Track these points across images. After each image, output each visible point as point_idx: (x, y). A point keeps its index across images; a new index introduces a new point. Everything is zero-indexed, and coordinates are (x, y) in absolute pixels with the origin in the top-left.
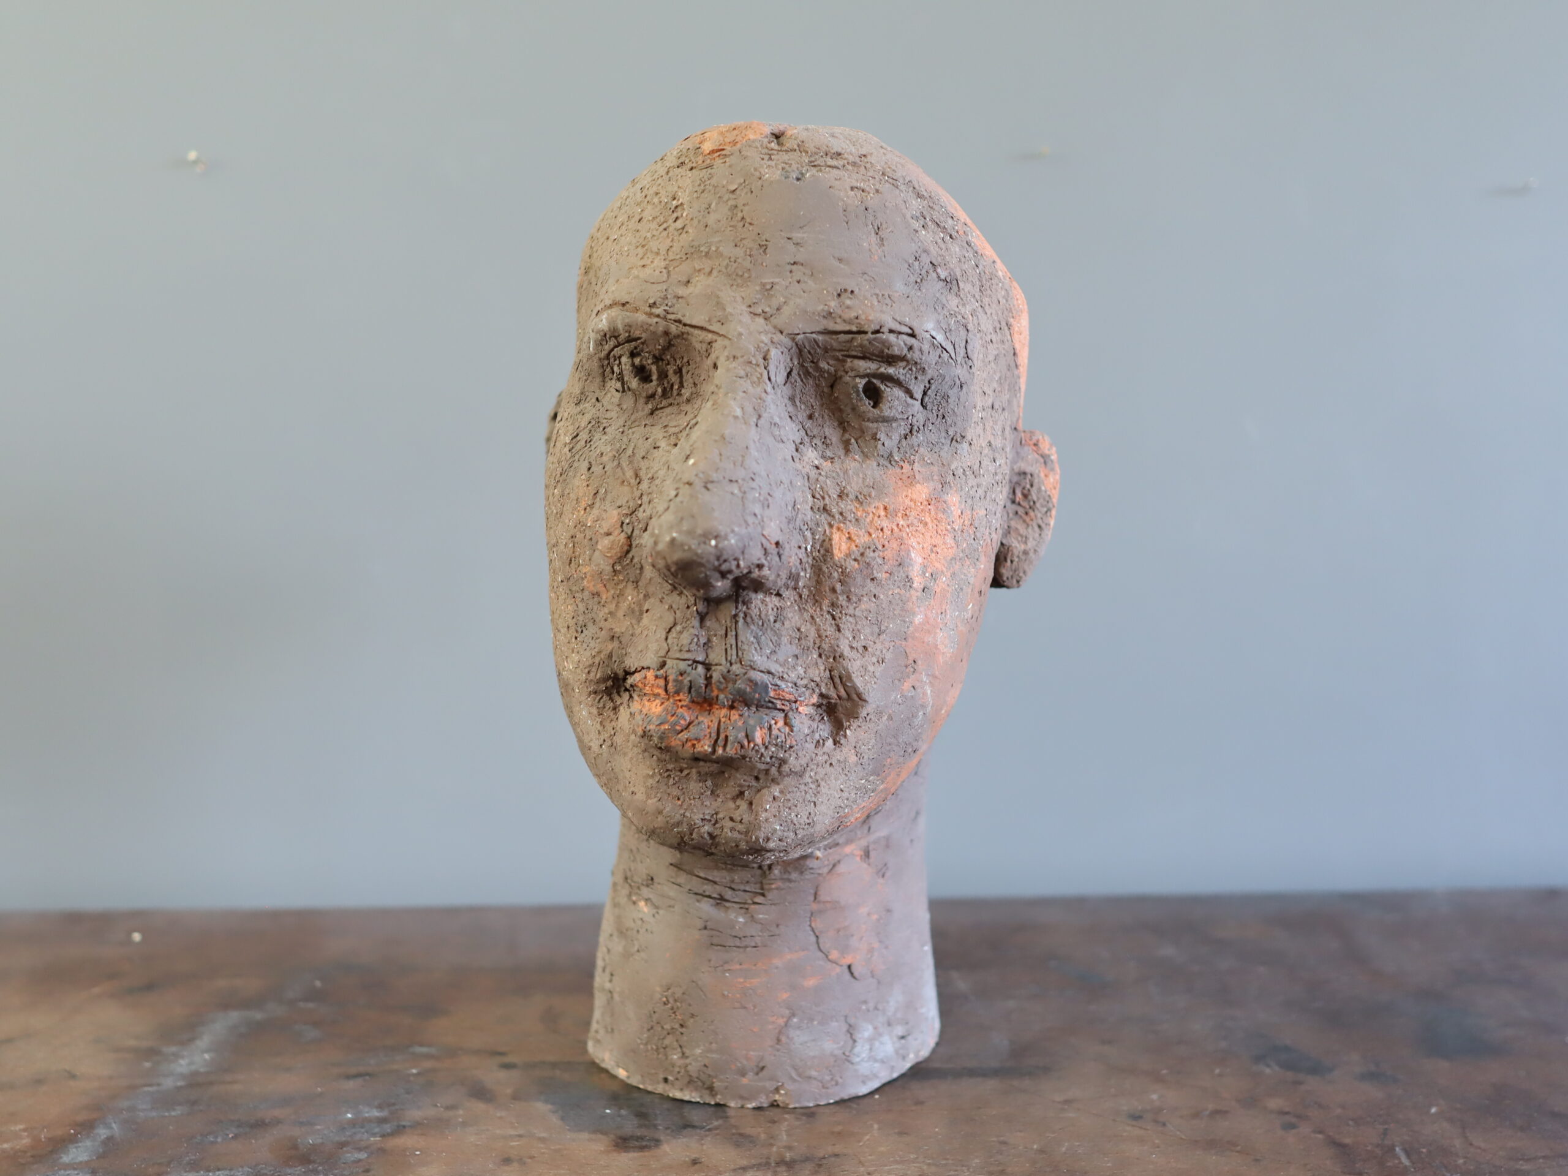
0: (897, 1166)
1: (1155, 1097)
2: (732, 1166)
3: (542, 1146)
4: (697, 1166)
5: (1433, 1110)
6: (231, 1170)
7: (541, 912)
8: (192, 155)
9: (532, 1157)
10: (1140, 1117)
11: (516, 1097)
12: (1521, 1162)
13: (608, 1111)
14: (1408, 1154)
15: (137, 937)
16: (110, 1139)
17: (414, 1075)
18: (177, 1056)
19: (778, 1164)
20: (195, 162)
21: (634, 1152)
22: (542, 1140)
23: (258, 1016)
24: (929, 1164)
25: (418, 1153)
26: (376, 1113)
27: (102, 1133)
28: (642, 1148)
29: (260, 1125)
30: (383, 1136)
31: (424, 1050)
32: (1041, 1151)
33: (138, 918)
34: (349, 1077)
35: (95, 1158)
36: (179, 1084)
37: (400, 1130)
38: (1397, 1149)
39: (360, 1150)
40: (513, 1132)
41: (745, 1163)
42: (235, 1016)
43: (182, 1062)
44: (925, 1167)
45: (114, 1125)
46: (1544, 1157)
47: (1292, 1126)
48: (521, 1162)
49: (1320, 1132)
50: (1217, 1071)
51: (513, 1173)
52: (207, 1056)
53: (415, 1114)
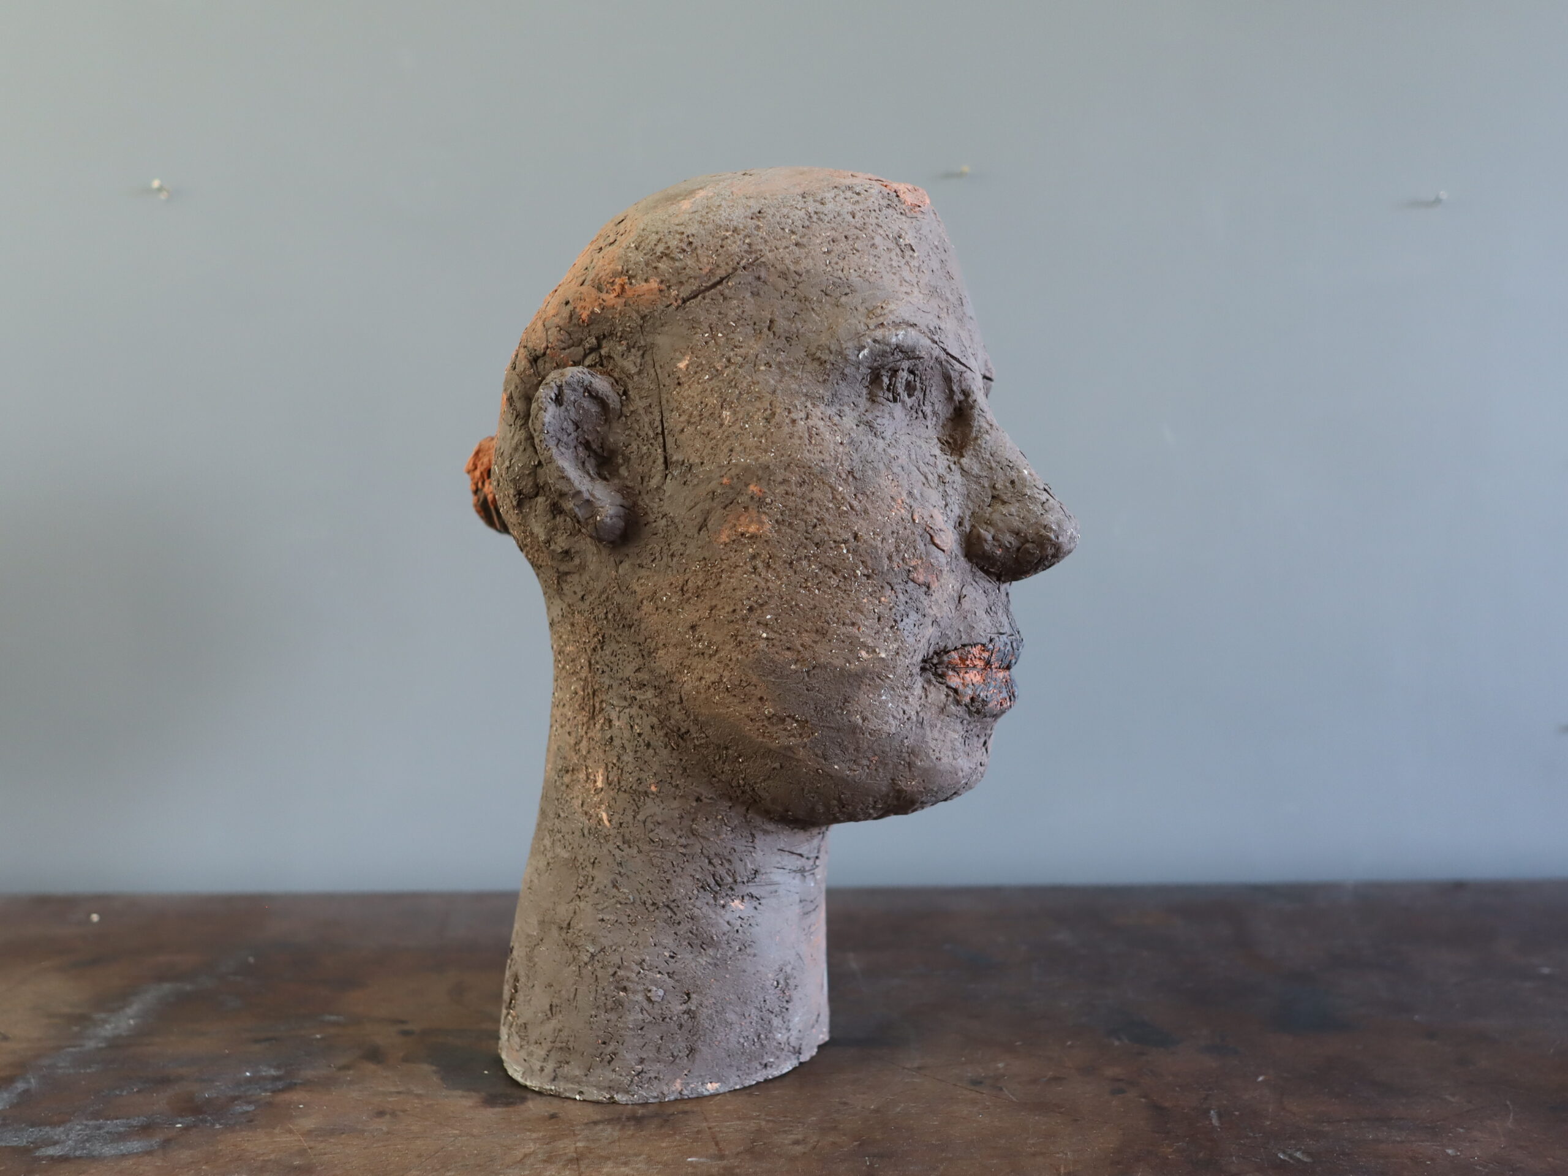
0: (738, 1122)
1: (1001, 1065)
2: (586, 1121)
3: (416, 1101)
4: (553, 1121)
5: (1261, 1079)
6: (128, 1119)
7: (478, 898)
8: (156, 184)
9: (404, 1111)
10: (981, 1083)
11: (406, 1060)
12: (1325, 1124)
13: (486, 1072)
14: (1220, 1116)
15: (95, 918)
16: (26, 1091)
17: (317, 1040)
18: (105, 1021)
19: (628, 1119)
20: (160, 189)
21: (500, 1107)
22: (418, 1096)
23: (188, 987)
24: (768, 1121)
25: (301, 1106)
26: (273, 1072)
27: (20, 1086)
28: (508, 1104)
29: (164, 1081)
30: (274, 1092)
31: (333, 1018)
32: (877, 1111)
33: (101, 901)
34: (257, 1041)
35: (8, 1107)
36: (100, 1045)
37: (290, 1087)
38: (1212, 1112)
39: (249, 1103)
40: (393, 1089)
41: (598, 1117)
42: (167, 987)
43: (108, 1027)
44: (763, 1123)
45: (32, 1080)
46: (1348, 1120)
47: (1121, 1091)
48: (393, 1114)
49: (1145, 1097)
50: (1069, 1043)
51: (383, 1125)
52: (132, 1022)
53: (308, 1073)
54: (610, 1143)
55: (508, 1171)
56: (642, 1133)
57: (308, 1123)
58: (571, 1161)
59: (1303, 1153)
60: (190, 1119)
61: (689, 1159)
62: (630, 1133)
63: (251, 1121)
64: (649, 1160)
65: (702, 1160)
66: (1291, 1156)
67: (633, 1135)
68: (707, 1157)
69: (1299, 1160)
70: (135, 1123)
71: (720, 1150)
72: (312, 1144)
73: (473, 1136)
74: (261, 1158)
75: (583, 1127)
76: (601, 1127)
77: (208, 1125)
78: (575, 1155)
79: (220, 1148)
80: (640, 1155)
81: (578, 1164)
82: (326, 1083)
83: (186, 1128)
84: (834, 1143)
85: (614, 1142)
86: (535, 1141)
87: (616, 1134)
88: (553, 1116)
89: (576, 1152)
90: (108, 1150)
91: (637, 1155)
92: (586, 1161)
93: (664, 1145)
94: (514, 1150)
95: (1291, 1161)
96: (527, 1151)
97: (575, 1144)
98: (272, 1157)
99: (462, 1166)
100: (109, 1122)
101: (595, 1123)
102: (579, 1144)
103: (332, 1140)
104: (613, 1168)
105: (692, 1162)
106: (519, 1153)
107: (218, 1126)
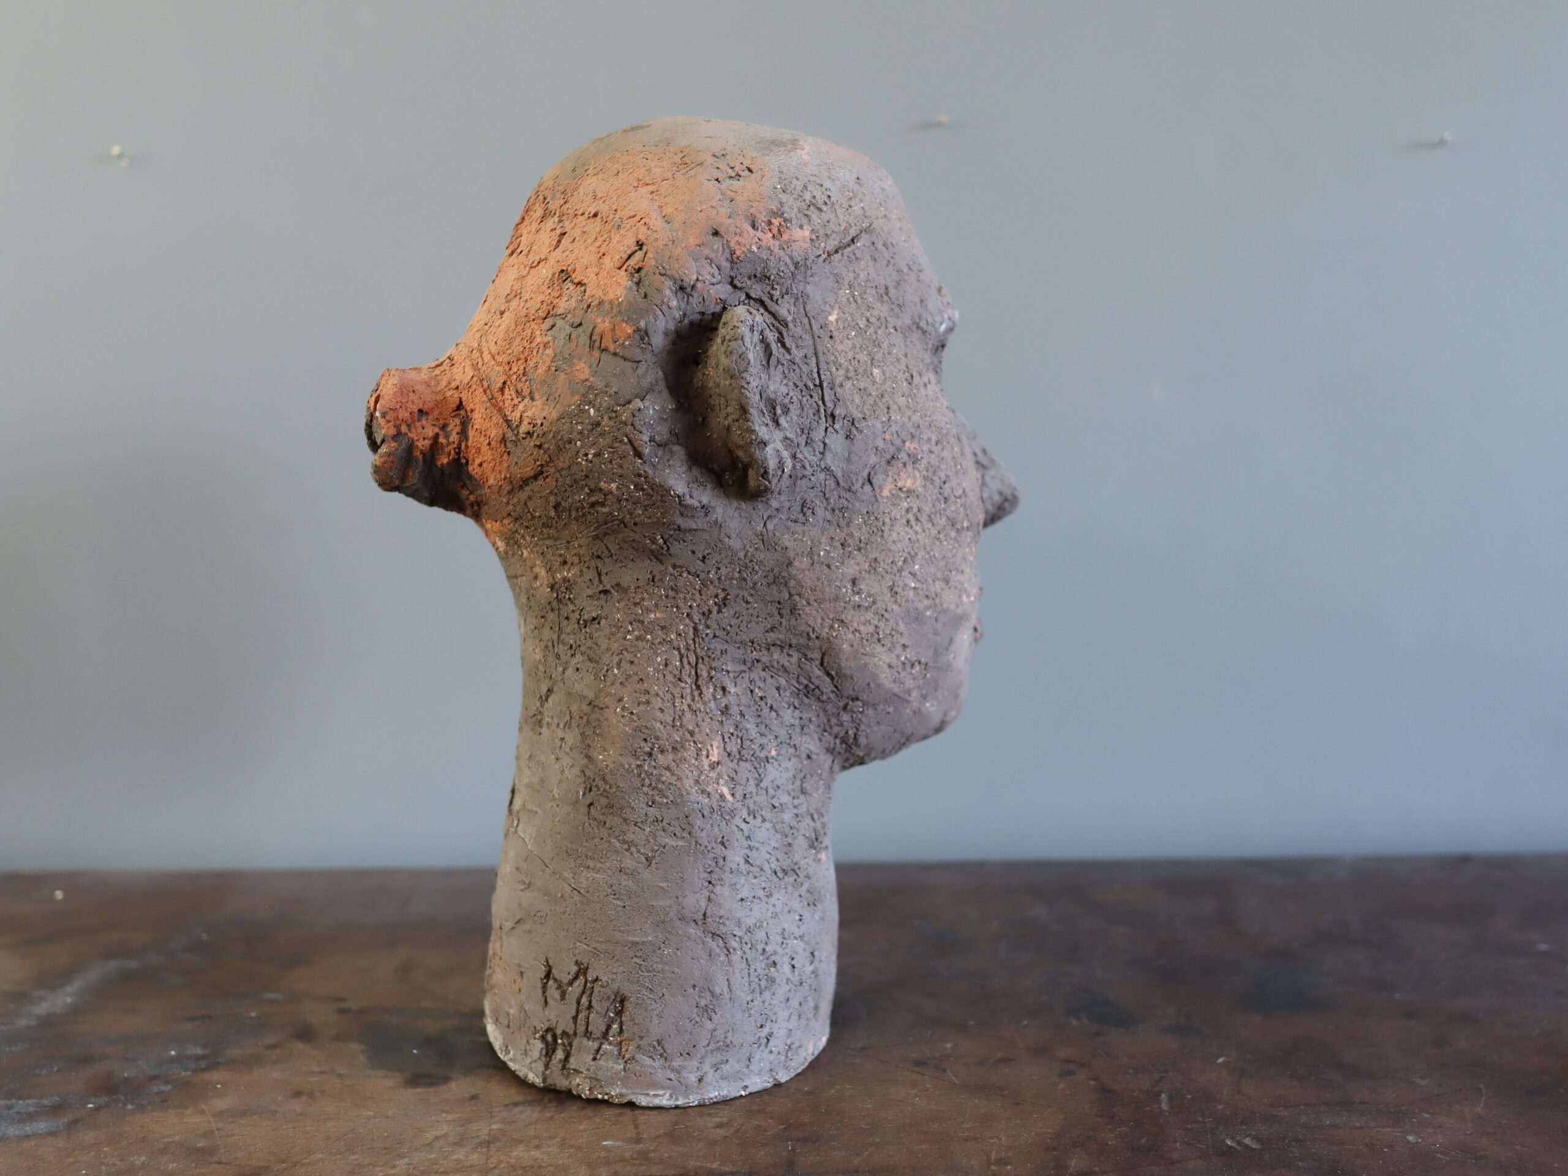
1: (949, 1045)
2: (507, 1102)
3: (337, 1081)
4: (473, 1102)
5: (1221, 1060)
6: (41, 1098)
7: (448, 874)
8: (116, 150)
9: (323, 1092)
10: (924, 1064)
11: (337, 1038)
12: (1281, 1109)
13: (415, 1051)
14: (1171, 1099)
15: (59, 895)
17: (251, 1018)
18: (42, 999)
20: (120, 156)
21: (421, 1088)
22: (340, 1076)
23: (133, 964)
25: (219, 1086)
26: (199, 1051)
28: (430, 1084)
29: (88, 1060)
30: (195, 1071)
31: (273, 996)
32: (810, 1093)
33: (70, 880)
34: (190, 1019)
36: (32, 1023)
37: (213, 1066)
38: (1163, 1095)
39: (167, 1082)
40: (316, 1069)
41: (519, 1098)
42: (113, 965)
43: (44, 1005)
46: (1306, 1105)
47: (1071, 1073)
48: (311, 1095)
49: (1094, 1079)
50: (1025, 1023)
51: (297, 1106)
52: (69, 1000)
53: (234, 1052)
54: (526, 1126)
55: (415, 1154)
56: (562, 1115)
57: (221, 1104)
58: (481, 1144)
59: (1253, 1139)
60: (103, 1100)
61: (604, 1143)
62: (548, 1115)
63: (164, 1101)
64: (563, 1144)
65: (617, 1144)
66: (1239, 1143)
67: (551, 1118)
68: (623, 1141)
69: (1247, 1146)
70: (46, 1102)
71: (639, 1133)
72: (220, 1125)
73: (387, 1117)
74: (165, 1140)
75: (502, 1108)
76: (520, 1108)
77: (120, 1105)
78: (487, 1138)
79: (126, 1129)
80: (555, 1137)
81: (488, 1147)
82: (251, 1062)
83: (97, 1109)
84: (759, 1126)
85: (530, 1124)
86: (448, 1122)
87: (535, 1116)
88: (473, 1097)
89: (489, 1135)
90: (13, 1131)
91: (551, 1138)
92: (498, 1144)
93: (581, 1127)
94: (427, 1132)
95: (1239, 1148)
96: (439, 1133)
97: (491, 1125)
98: (177, 1138)
99: (369, 1149)
100: (21, 1102)
101: (516, 1104)
102: (494, 1127)
103: (242, 1122)
104: (523, 1151)
105: (606, 1145)
106: (429, 1136)
107: (130, 1107)
